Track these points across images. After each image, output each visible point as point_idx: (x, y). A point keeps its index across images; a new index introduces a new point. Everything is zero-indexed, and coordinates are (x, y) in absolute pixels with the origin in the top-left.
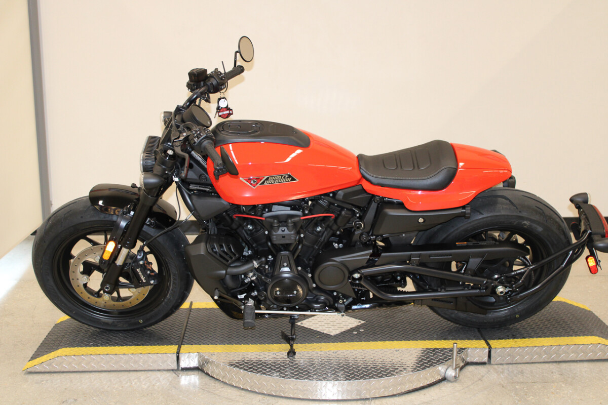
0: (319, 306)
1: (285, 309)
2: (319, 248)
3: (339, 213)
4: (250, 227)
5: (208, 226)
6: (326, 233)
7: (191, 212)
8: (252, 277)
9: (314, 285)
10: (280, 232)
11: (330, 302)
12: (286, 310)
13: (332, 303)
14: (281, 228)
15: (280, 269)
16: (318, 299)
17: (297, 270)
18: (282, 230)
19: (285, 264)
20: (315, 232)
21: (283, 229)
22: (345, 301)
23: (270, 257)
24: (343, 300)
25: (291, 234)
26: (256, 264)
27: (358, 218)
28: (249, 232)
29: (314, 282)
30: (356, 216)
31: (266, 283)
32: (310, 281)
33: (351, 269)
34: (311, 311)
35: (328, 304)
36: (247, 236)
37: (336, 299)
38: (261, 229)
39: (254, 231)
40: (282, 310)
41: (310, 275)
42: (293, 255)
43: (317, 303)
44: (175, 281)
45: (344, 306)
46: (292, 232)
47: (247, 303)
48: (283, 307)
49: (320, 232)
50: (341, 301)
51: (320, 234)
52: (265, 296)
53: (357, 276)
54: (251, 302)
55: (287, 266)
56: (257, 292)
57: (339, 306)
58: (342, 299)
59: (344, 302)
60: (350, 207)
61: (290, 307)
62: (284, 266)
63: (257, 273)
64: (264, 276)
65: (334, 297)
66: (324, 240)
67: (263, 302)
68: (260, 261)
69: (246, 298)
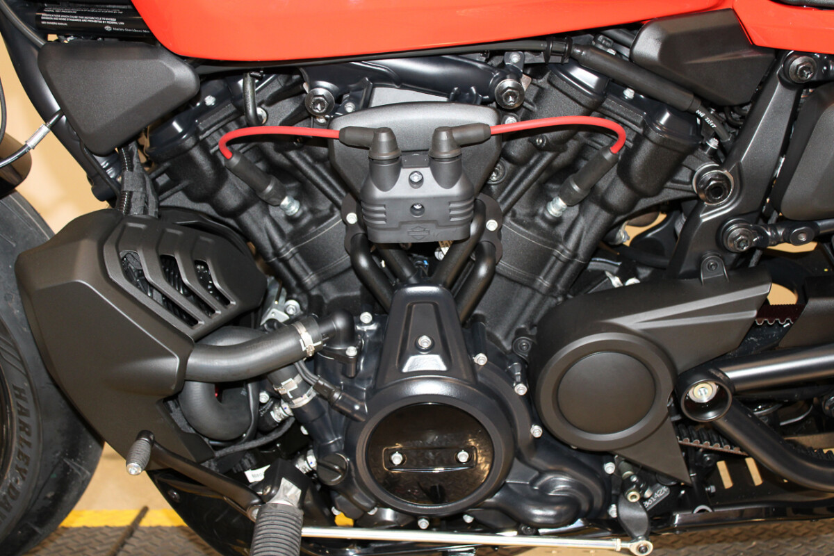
0: (551, 513)
1: (423, 523)
2: (553, 287)
3: (640, 130)
4: (291, 206)
5: (120, 186)
6: (581, 223)
7: (46, 119)
8: (296, 394)
9: (536, 431)
10: (401, 189)
11: (591, 502)
12: (429, 529)
13: (598, 502)
14: (405, 173)
15: (402, 361)
16: (546, 488)
17: (473, 365)
18: (411, 182)
19: (425, 342)
20: (538, 221)
21: (416, 178)
22: (647, 494)
23: (366, 317)
24: (642, 491)
25: (450, 200)
26: (307, 339)
27: (714, 155)
28: (288, 228)
29: (537, 419)
30: (705, 147)
31: (350, 418)
32: (520, 413)
33: (681, 365)
34: (521, 534)
35: (585, 507)
36: (279, 242)
37: (615, 489)
38: (332, 214)
39: (305, 221)
40: (414, 527)
41: (521, 389)
42: (458, 299)
43: (543, 499)
44: (25, 419)
45: (644, 514)
46: (456, 190)
47: (270, 497)
48: (416, 517)
49: (557, 221)
50: (633, 496)
51: (561, 230)
52: (346, 472)
53: (703, 392)
54: (288, 494)
55: (431, 350)
56: (318, 456)
57: (626, 512)
58: (638, 489)
59: (643, 499)
60: (686, 100)
61: (443, 519)
62: (418, 350)
63: (313, 378)
64: (340, 391)
65: (606, 481)
66: (574, 255)
67: (340, 498)
68: (325, 328)
69: (272, 480)
